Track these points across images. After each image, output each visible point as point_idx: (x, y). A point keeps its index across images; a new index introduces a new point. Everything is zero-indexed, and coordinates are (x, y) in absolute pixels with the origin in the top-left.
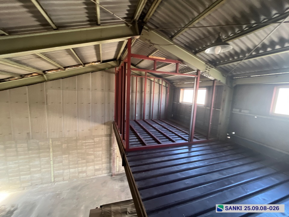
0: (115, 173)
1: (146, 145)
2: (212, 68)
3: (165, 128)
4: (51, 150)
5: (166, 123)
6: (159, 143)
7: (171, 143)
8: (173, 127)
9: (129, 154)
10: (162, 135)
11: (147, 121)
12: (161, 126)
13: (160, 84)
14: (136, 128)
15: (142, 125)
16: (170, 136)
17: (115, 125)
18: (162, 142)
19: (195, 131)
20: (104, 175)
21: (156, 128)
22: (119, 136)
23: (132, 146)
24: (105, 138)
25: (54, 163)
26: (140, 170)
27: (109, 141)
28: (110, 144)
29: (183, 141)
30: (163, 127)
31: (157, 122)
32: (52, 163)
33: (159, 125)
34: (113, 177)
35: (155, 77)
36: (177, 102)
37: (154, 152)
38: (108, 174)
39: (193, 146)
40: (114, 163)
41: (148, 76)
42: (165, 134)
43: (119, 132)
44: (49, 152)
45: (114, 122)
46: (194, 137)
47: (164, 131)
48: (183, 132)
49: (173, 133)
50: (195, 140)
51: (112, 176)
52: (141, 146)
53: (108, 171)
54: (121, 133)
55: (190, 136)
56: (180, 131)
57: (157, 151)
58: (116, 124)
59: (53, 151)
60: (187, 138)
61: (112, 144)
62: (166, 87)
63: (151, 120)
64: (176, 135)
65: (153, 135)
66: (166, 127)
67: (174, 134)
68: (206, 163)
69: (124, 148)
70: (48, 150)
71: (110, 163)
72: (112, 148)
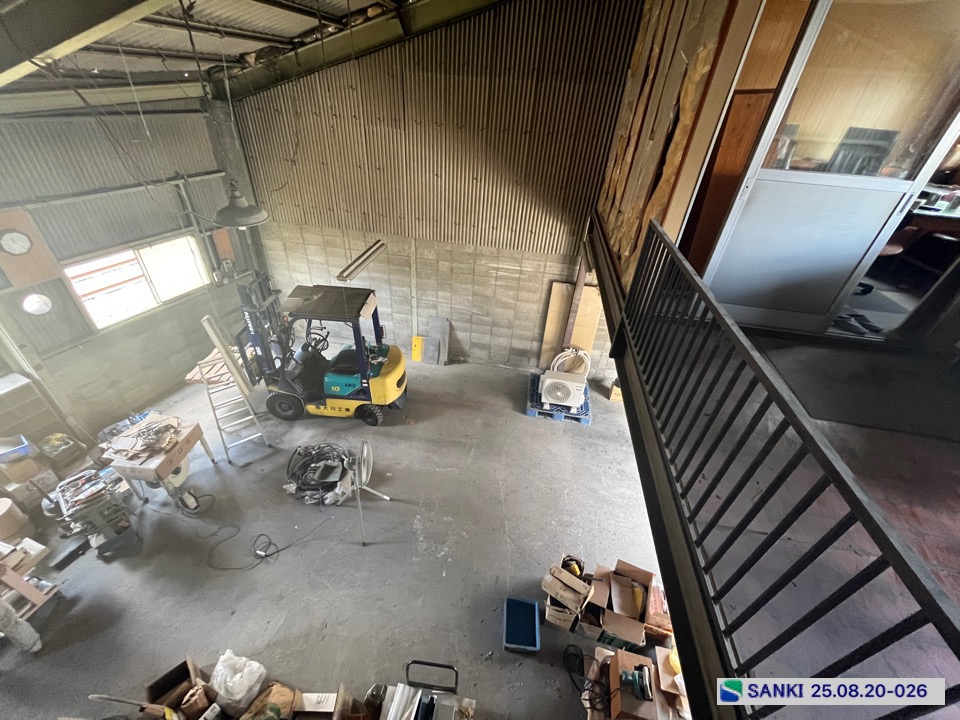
4: (413, 269)
25: (418, 307)
32: (414, 303)
44: (409, 274)
59: (418, 275)
70: (407, 269)
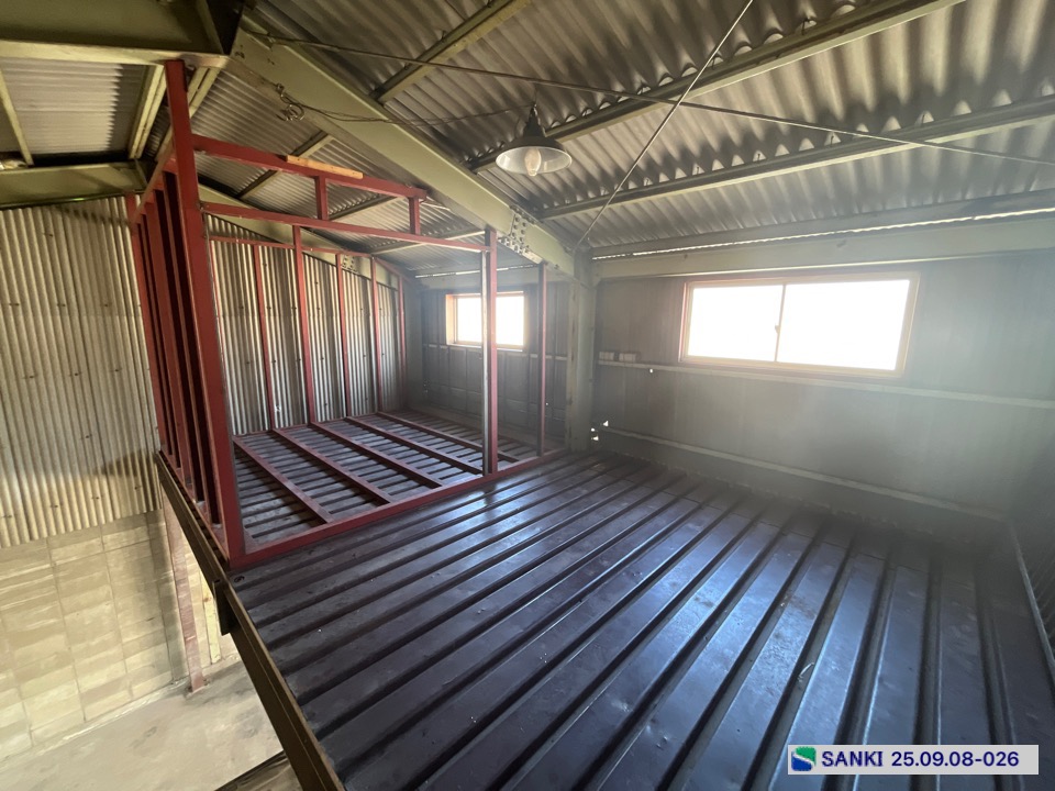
0: (205, 673)
1: (325, 522)
2: (533, 223)
3: (403, 443)
5: (405, 425)
6: (379, 501)
7: (427, 492)
8: (429, 433)
9: (248, 578)
10: (391, 471)
11: (326, 428)
12: (387, 436)
13: (364, 278)
14: (278, 463)
15: (303, 445)
16: (419, 468)
17: (169, 466)
18: (392, 494)
19: (500, 437)
20: (143, 702)
21: (367, 447)
22: (194, 510)
23: (261, 540)
24: (123, 534)
26: (303, 624)
27: (147, 544)
28: (157, 558)
29: (469, 477)
30: (395, 440)
31: (369, 425)
33: (379, 433)
34: (195, 691)
35: (338, 248)
36: (438, 344)
37: (360, 538)
38: (165, 689)
39: (500, 486)
40: (194, 632)
41: (310, 244)
42: (402, 463)
43: (192, 493)
45: (161, 452)
46: (499, 455)
47: (396, 454)
48: (467, 446)
49: (432, 455)
50: (502, 467)
51: (190, 689)
52: (304, 531)
53: (167, 676)
54: (200, 498)
55: (486, 456)
56: (457, 442)
57: (371, 536)
58: (172, 459)
60: (478, 465)
61: (168, 553)
62: (392, 290)
63: (346, 420)
64: (443, 459)
65: (355, 476)
66: (406, 439)
67: (434, 460)
68: (537, 530)
69: (221, 559)
71: (169, 637)
72: (171, 573)
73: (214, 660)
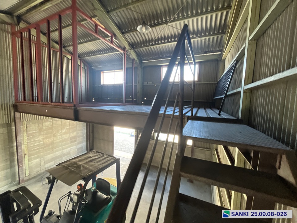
0: (25, 179)
2: (132, 50)
13: (78, 65)
27: (7, 134)
28: (10, 139)
40: (22, 164)
53: (9, 181)
61: (15, 137)
71: (11, 167)
73: (27, 175)
